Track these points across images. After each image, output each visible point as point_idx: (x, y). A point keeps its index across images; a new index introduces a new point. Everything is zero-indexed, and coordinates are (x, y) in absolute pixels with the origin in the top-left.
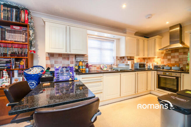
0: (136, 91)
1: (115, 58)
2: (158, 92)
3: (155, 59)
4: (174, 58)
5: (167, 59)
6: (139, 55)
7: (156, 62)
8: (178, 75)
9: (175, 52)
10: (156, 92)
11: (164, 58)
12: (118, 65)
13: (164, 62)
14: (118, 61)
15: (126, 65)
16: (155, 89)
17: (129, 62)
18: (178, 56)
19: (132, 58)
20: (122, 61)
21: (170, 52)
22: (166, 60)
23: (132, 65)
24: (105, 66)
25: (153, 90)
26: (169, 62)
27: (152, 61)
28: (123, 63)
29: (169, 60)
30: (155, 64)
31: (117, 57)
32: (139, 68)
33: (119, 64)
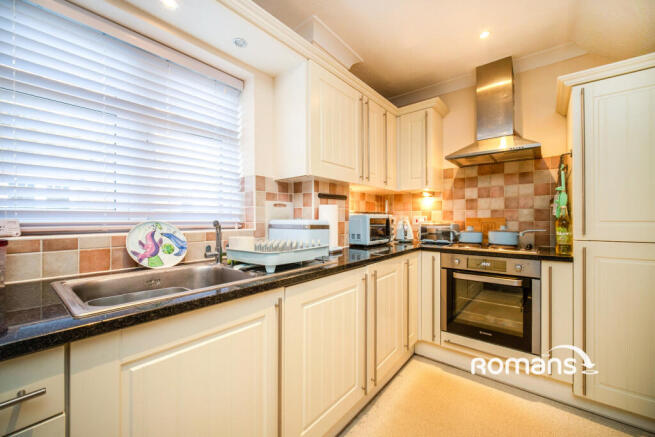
0: (370, 375)
1: (251, 186)
2: (448, 349)
3: (420, 200)
4: (488, 196)
5: (463, 201)
6: (368, 178)
7: (423, 214)
8: (528, 268)
9: (493, 172)
10: (439, 347)
11: (451, 197)
12: (270, 226)
13: (452, 212)
14: (269, 204)
15: (313, 227)
16: (434, 336)
17: (330, 212)
18: (501, 188)
19: (339, 192)
20: (290, 206)
21: (473, 172)
22: (458, 206)
23: (340, 224)
24: (166, 241)
25: (429, 339)
26: (470, 214)
27: (410, 206)
28: (295, 217)
29: (471, 204)
30: (422, 221)
31: (261, 181)
32: (368, 242)
33: (273, 222)
